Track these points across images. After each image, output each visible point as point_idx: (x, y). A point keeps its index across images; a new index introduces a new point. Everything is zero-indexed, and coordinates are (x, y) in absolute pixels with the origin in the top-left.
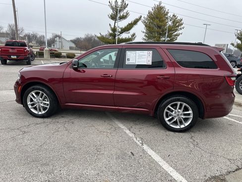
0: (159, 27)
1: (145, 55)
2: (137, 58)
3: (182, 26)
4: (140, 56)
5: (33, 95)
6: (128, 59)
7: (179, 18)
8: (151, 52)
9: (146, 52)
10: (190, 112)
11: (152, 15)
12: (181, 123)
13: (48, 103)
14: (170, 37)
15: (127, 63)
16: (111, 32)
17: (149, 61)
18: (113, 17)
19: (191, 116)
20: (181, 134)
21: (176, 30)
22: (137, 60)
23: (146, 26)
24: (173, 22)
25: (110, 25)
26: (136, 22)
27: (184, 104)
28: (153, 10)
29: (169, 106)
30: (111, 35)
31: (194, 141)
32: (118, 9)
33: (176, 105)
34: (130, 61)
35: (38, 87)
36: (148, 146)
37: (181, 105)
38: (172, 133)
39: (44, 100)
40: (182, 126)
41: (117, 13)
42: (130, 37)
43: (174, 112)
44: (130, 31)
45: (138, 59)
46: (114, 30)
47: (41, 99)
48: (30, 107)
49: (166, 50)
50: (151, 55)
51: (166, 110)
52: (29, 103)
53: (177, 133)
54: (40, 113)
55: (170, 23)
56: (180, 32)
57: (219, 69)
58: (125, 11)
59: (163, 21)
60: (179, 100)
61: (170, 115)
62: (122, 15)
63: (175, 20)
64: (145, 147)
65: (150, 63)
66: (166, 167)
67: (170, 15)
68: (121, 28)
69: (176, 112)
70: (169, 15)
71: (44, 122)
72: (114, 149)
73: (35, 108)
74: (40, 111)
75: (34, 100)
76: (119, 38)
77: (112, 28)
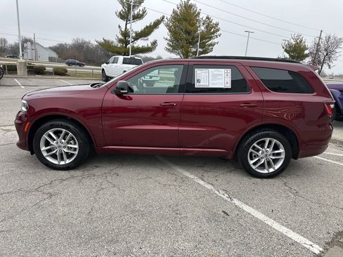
0: (188, 33)
1: (222, 75)
2: (211, 78)
3: (218, 33)
4: (215, 76)
5: (50, 136)
6: (198, 80)
7: (214, 22)
8: (229, 71)
9: (222, 71)
10: (282, 150)
11: (178, 16)
12: (270, 165)
13: (76, 146)
14: (202, 48)
15: (198, 85)
16: (120, 37)
17: (227, 83)
18: (124, 16)
19: (283, 156)
20: (270, 180)
21: (211, 38)
22: (211, 82)
23: (170, 31)
24: (207, 27)
25: (119, 27)
26: (156, 24)
27: (275, 141)
28: (178, 8)
29: (255, 144)
30: (120, 41)
31: (291, 188)
32: (132, 4)
33: (264, 142)
34: (201, 84)
35: (60, 123)
36: (239, 200)
37: (270, 142)
38: (258, 180)
39: (68, 143)
40: (271, 170)
41: (129, 9)
42: (150, 45)
43: (260, 152)
44: (149, 37)
45: (212, 80)
46: (125, 34)
47: (63, 141)
48: (45, 154)
49: (249, 69)
50: (230, 75)
51: (251, 150)
52: (43, 148)
53: (265, 180)
54: (62, 163)
55: (203, 28)
56: (215, 40)
57: (315, 94)
58: (141, 8)
59: (193, 25)
60: (268, 136)
61: (255, 156)
62: (136, 12)
63: (209, 24)
64: (236, 201)
65: (229, 86)
66: (277, 226)
67: (203, 16)
68: (136, 33)
69: (263, 152)
70: (201, 17)
71: (72, 177)
72: (197, 209)
73: (54, 156)
74: (62, 159)
75: (52, 143)
76: (133, 47)
77: (122, 32)
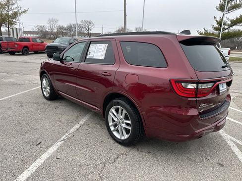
1: (102, 49)
2: (95, 51)
4: (98, 50)
6: (89, 53)
8: (107, 45)
9: (103, 46)
10: (130, 122)
13: (49, 88)
15: (89, 56)
17: (103, 55)
19: (131, 128)
25: (215, 18)
27: (124, 111)
29: (112, 110)
33: (118, 109)
34: (91, 55)
37: (122, 111)
40: (123, 138)
45: (96, 53)
46: (220, 23)
49: (118, 42)
50: (106, 48)
65: (103, 58)
69: (118, 118)
77: (217, 21)
